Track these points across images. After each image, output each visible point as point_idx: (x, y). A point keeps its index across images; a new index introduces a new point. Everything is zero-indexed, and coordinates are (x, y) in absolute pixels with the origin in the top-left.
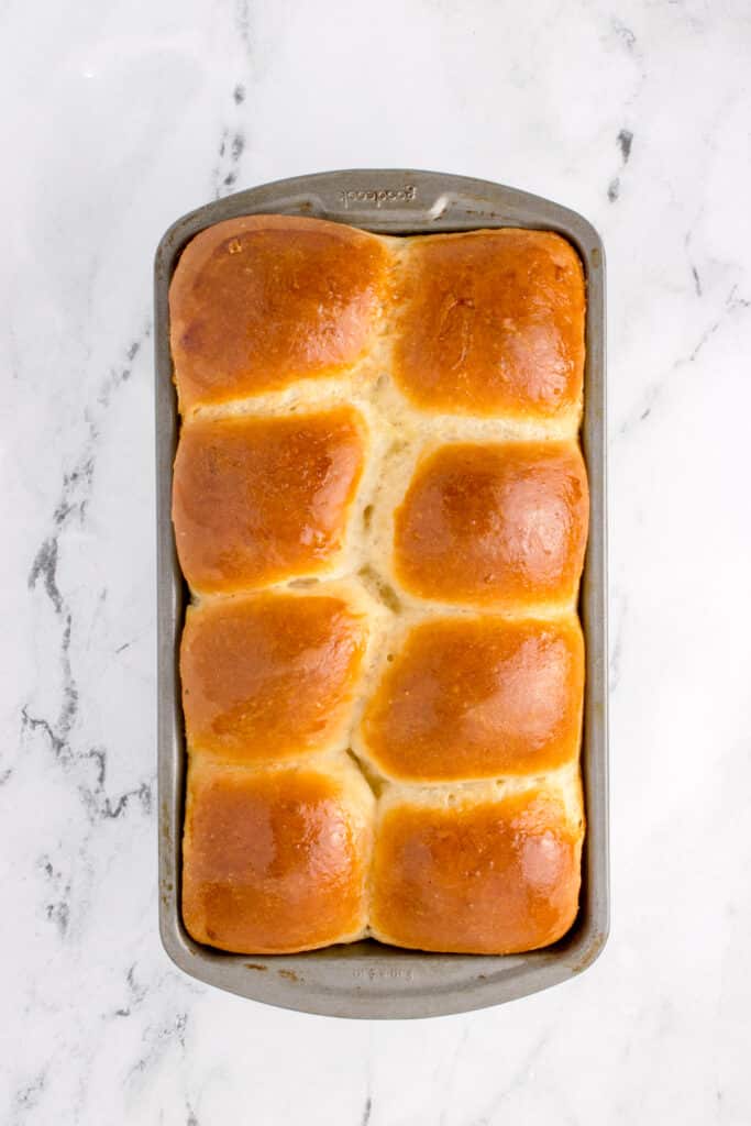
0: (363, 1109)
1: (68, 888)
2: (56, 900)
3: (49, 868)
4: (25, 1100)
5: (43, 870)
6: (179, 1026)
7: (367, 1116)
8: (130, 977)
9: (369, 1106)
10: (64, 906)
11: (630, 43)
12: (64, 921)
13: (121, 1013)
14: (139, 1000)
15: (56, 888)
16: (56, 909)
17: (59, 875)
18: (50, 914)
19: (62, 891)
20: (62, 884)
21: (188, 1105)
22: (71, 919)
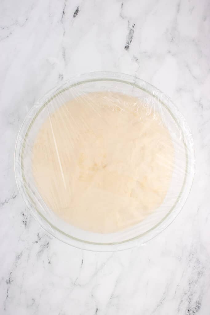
0: (82, 261)
1: (27, 218)
2: (24, 220)
3: (23, 214)
4: (18, 257)
5: (22, 215)
6: (47, 245)
7: (82, 263)
8: (38, 235)
9: (83, 261)
10: (26, 221)
11: (137, 60)
12: (26, 224)
13: (36, 242)
14: (40, 240)
15: (25, 218)
16: (24, 222)
17: (25, 216)
18: (23, 223)
19: (26, 219)
20: (26, 218)
21: (49, 260)
22: (27, 224)
